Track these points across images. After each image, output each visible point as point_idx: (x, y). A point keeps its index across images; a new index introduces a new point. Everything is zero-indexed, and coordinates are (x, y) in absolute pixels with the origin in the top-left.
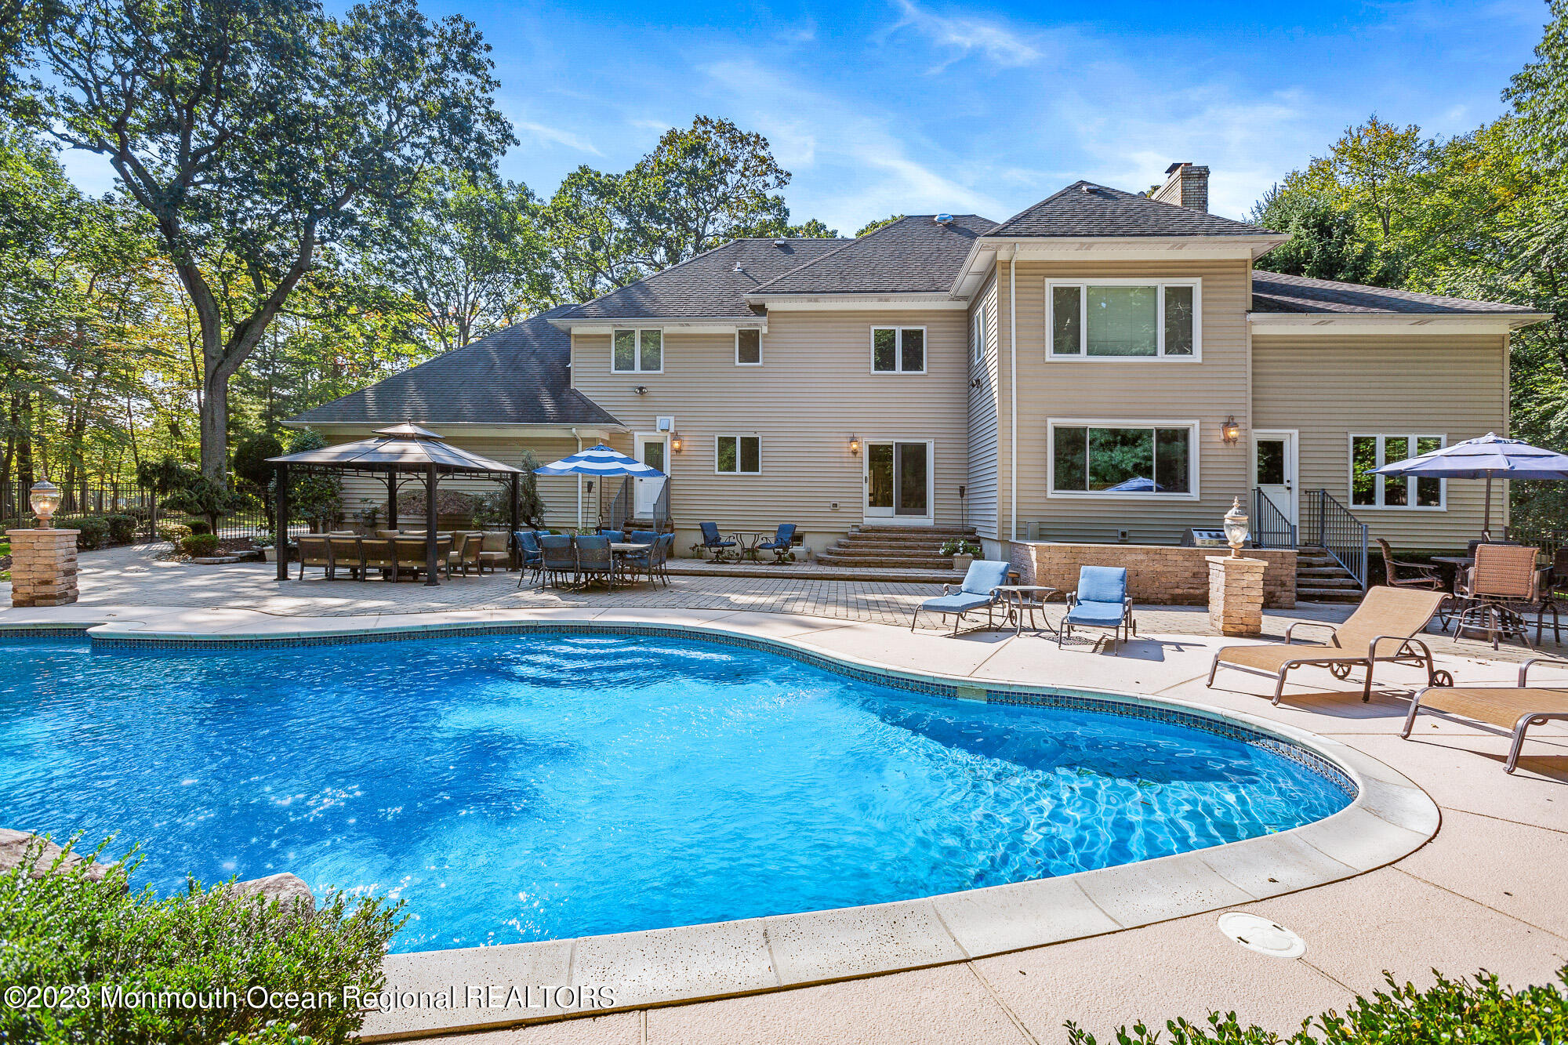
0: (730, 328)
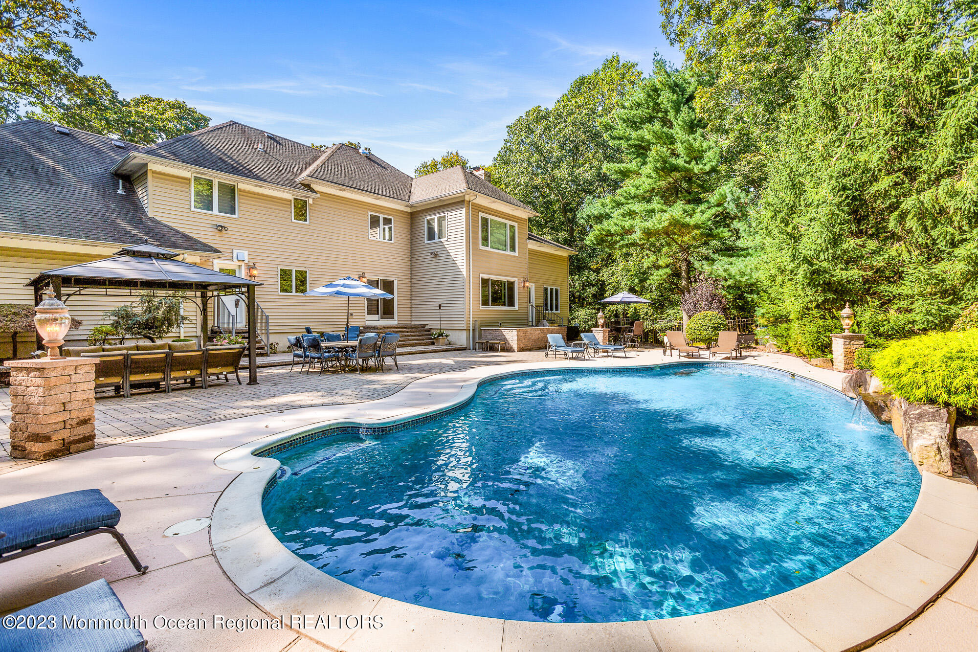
0: (287, 195)
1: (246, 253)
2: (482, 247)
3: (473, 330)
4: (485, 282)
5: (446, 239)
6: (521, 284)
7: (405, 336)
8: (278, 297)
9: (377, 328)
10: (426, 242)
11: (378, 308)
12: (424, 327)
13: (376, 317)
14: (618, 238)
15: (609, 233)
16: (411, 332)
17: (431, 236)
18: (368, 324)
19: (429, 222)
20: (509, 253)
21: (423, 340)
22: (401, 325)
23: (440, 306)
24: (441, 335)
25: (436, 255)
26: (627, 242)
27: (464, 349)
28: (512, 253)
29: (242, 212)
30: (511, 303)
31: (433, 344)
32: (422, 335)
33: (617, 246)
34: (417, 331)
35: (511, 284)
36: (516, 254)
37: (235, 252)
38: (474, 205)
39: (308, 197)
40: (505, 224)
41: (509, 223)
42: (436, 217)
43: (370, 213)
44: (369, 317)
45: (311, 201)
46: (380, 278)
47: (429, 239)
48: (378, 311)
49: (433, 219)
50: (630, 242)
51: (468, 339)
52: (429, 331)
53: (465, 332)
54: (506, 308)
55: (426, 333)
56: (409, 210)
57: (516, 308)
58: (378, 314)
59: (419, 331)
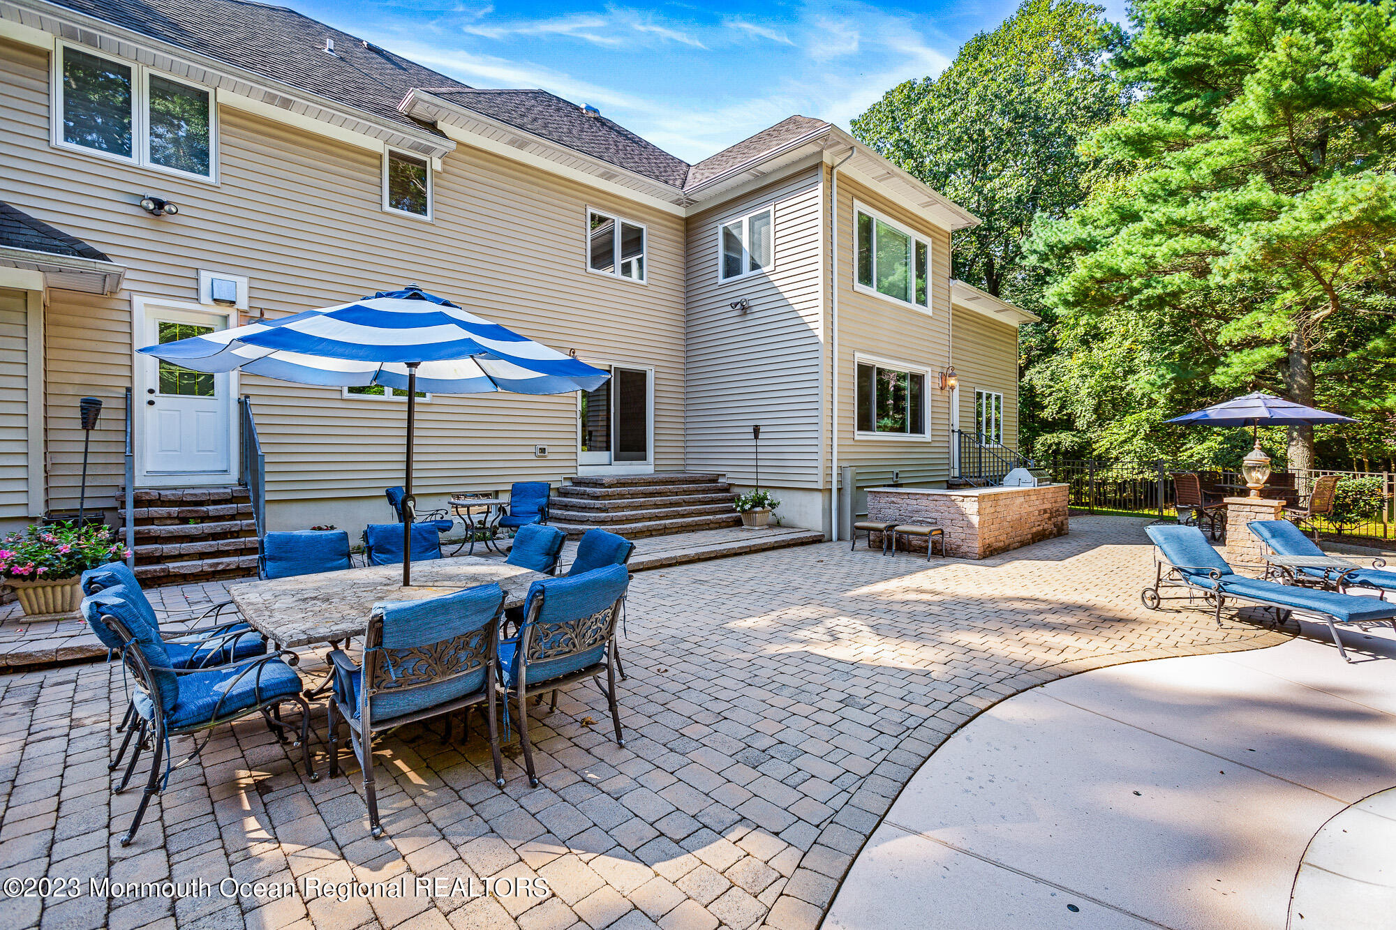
1: (243, 284)
2: (860, 287)
3: (839, 490)
4: (864, 371)
5: (771, 267)
6: (939, 382)
7: (672, 504)
8: (340, 405)
9: (602, 485)
10: (721, 281)
11: (608, 435)
12: (715, 481)
13: (603, 456)
14: (1136, 283)
15: (1116, 275)
16: (685, 492)
17: (732, 268)
18: (583, 472)
19: (728, 235)
20: (914, 306)
21: (714, 513)
22: (662, 476)
23: (756, 431)
24: (759, 502)
25: (745, 309)
26: (1160, 291)
27: (817, 540)
28: (920, 308)
29: (227, 170)
30: (917, 428)
31: (738, 523)
32: (713, 501)
33: (1134, 302)
34: (697, 492)
35: (917, 379)
36: (928, 310)
37: (205, 277)
38: (843, 178)
39: (428, 150)
40: (906, 240)
41: (915, 236)
42: (745, 220)
43: (590, 210)
44: (586, 457)
45: (437, 165)
46: (615, 364)
47: (728, 274)
48: (608, 442)
49: (739, 225)
50: (1169, 289)
51: (827, 512)
52: (727, 489)
53: (818, 499)
54: (907, 437)
55: (720, 495)
56: (682, 212)
57: (927, 437)
58: (608, 449)
59: (704, 491)
